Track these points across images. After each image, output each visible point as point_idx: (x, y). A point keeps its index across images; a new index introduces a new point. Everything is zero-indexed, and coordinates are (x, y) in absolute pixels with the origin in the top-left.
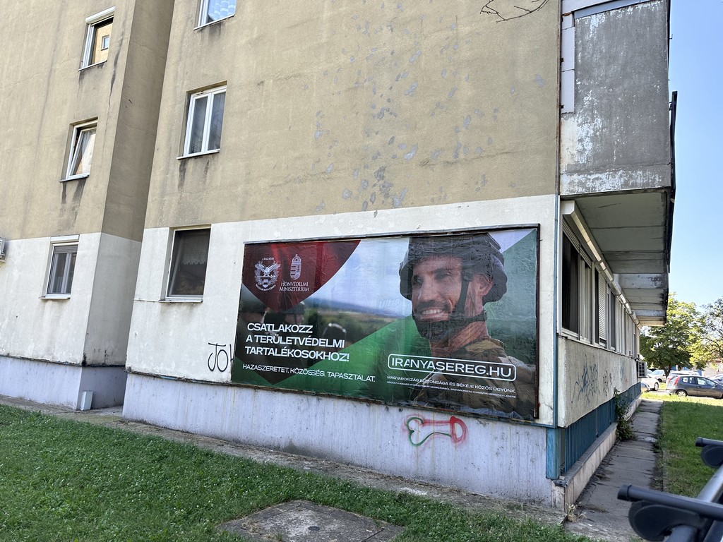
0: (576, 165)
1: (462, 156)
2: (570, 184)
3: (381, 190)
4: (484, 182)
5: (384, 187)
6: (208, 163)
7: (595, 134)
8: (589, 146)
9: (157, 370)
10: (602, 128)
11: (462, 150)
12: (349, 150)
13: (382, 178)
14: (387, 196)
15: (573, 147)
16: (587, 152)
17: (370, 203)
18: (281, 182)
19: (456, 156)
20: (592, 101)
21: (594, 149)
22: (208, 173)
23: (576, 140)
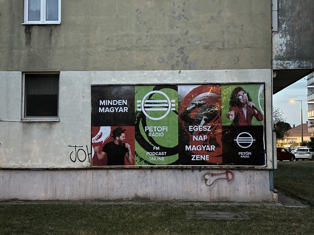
0: (279, 56)
1: (226, 46)
2: (276, 64)
3: (182, 59)
4: (238, 60)
5: (183, 58)
6: (51, 30)
7: (287, 43)
8: (285, 48)
9: (26, 165)
10: (290, 40)
11: (226, 43)
12: (160, 35)
13: (183, 53)
14: (186, 63)
15: (278, 47)
16: (283, 51)
17: (176, 66)
18: (114, 49)
19: (223, 46)
20: (285, 27)
21: (286, 50)
22: (53, 38)
23: (279, 44)
